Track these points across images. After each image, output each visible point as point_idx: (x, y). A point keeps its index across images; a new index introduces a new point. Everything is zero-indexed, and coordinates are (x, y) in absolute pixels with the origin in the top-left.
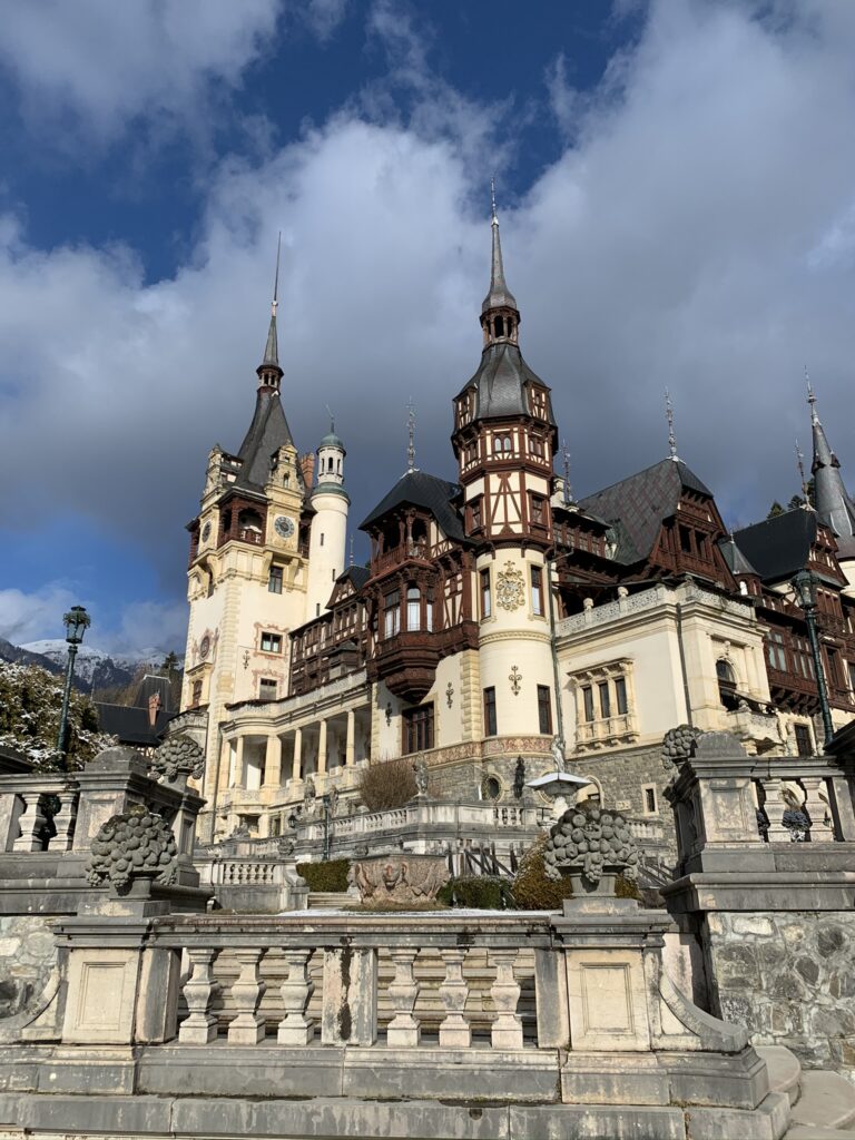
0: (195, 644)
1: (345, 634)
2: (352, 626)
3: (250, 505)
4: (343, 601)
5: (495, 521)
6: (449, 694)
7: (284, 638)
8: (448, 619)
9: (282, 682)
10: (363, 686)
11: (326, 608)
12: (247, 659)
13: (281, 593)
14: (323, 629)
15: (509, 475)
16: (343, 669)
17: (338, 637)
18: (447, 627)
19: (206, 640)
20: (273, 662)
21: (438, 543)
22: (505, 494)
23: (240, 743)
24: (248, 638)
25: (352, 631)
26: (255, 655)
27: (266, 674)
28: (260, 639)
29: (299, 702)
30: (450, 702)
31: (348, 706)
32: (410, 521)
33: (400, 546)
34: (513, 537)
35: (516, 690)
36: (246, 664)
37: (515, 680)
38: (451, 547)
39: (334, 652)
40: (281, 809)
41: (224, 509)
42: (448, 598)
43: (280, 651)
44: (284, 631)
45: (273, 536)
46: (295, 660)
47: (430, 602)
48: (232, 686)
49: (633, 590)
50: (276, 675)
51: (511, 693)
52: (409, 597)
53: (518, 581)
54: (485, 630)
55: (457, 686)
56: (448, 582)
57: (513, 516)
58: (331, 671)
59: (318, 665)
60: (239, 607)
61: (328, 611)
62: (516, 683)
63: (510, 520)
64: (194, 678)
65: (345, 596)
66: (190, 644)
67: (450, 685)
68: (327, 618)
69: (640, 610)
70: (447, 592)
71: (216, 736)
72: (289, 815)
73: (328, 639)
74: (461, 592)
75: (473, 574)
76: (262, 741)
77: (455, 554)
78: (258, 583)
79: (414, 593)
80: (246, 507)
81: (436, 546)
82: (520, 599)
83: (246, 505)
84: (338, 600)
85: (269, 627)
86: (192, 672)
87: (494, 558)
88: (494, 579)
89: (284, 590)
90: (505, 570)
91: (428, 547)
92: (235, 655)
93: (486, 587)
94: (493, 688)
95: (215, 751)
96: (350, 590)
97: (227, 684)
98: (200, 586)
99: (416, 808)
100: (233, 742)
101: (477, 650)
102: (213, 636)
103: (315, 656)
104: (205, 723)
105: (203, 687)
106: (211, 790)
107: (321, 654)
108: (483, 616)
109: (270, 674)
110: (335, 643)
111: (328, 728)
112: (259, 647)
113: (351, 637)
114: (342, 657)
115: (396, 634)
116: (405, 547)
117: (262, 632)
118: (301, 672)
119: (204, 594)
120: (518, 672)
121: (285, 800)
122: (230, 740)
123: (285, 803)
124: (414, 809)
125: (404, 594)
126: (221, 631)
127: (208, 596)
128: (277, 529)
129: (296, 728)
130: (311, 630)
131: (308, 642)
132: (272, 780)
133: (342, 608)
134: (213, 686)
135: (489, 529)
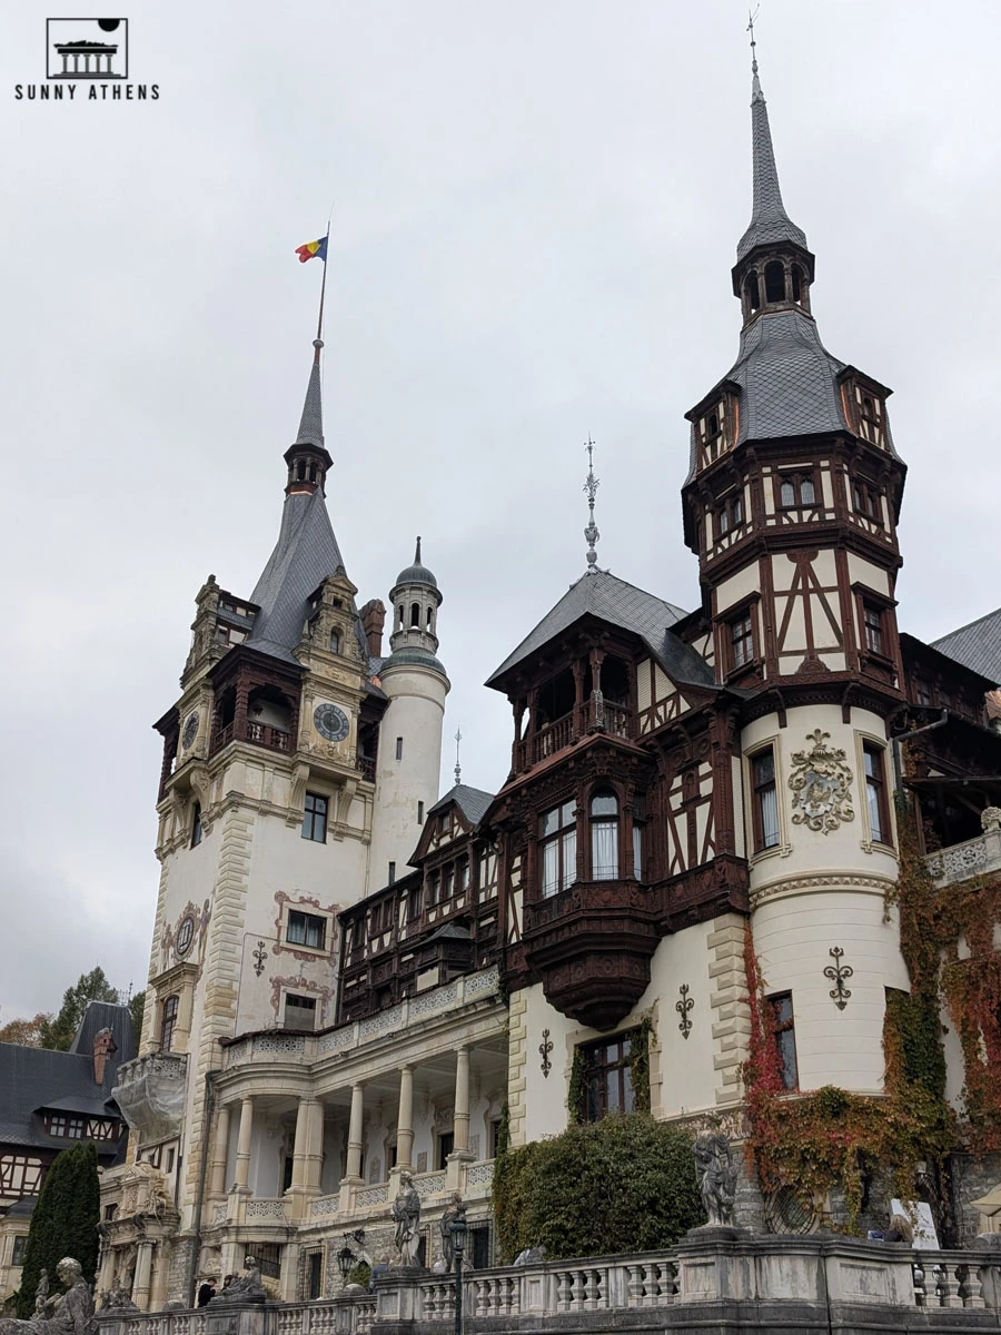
0: (168, 933)
1: (446, 911)
2: (459, 893)
3: (269, 680)
4: (441, 851)
5: (784, 650)
6: (684, 1008)
7: (329, 923)
8: (679, 854)
9: (324, 1001)
10: (490, 999)
11: (409, 864)
12: (261, 957)
13: (324, 842)
14: (403, 904)
15: (814, 556)
16: (442, 974)
17: (432, 917)
18: (677, 871)
19: (188, 922)
20: (309, 964)
21: (655, 705)
22: (806, 593)
23: (246, 1110)
24: (263, 919)
25: (460, 904)
26: (277, 950)
27: (296, 986)
28: (285, 922)
29: (357, 1036)
30: (685, 1026)
31: (454, 1040)
32: (597, 660)
33: (576, 711)
34: (828, 679)
35: (841, 996)
36: (260, 968)
37: (839, 976)
38: (685, 706)
39: (425, 944)
40: (322, 1235)
41: (224, 687)
42: (678, 812)
43: (321, 946)
44: (331, 909)
45: (311, 738)
46: (348, 962)
47: (638, 823)
48: (234, 1006)
50: (314, 990)
51: (831, 1003)
52: (595, 813)
53: (839, 770)
54: (766, 872)
55: (703, 991)
56: (678, 782)
57: (825, 636)
58: (420, 979)
59: (385, 975)
60: (248, 863)
61: (416, 869)
62: (840, 982)
63: (816, 646)
64: (165, 993)
65: (446, 840)
67: (684, 990)
68: (411, 883)
70: (676, 801)
71: (202, 1095)
72: (339, 1247)
73: (412, 921)
74: (708, 798)
75: (735, 761)
76: (285, 1109)
77: (694, 723)
78: (282, 822)
79: (605, 805)
80: (262, 683)
81: (651, 712)
82: (843, 807)
83: (262, 679)
84: (432, 848)
85: (303, 901)
86: (161, 982)
87: (783, 724)
88: (784, 769)
89: (330, 836)
90: (808, 748)
91: (633, 715)
92: (240, 950)
93: (763, 787)
94: (787, 995)
95: (199, 1125)
96: (456, 828)
97: (224, 1001)
98: (178, 828)
99: (709, 1260)
100: (234, 1110)
101: (747, 914)
102: (199, 916)
103: (387, 953)
104: (184, 1073)
105: (181, 1009)
106: (192, 1198)
107: (400, 949)
108: (761, 845)
109: (304, 985)
110: (427, 929)
111: (416, 1085)
112: (283, 937)
113: (457, 914)
114: (440, 953)
115: (569, 886)
116: (586, 711)
117: (291, 911)
118: (359, 984)
119: (183, 841)
120: (843, 962)
121: (331, 1219)
122: (228, 1105)
123: (330, 1224)
124: (703, 1260)
125: (586, 808)
126: (215, 906)
127: (193, 846)
128: (318, 725)
129: (353, 1083)
130: (380, 905)
131: (373, 930)
132: (306, 1182)
133: (439, 864)
134: (198, 1006)
135: (775, 666)
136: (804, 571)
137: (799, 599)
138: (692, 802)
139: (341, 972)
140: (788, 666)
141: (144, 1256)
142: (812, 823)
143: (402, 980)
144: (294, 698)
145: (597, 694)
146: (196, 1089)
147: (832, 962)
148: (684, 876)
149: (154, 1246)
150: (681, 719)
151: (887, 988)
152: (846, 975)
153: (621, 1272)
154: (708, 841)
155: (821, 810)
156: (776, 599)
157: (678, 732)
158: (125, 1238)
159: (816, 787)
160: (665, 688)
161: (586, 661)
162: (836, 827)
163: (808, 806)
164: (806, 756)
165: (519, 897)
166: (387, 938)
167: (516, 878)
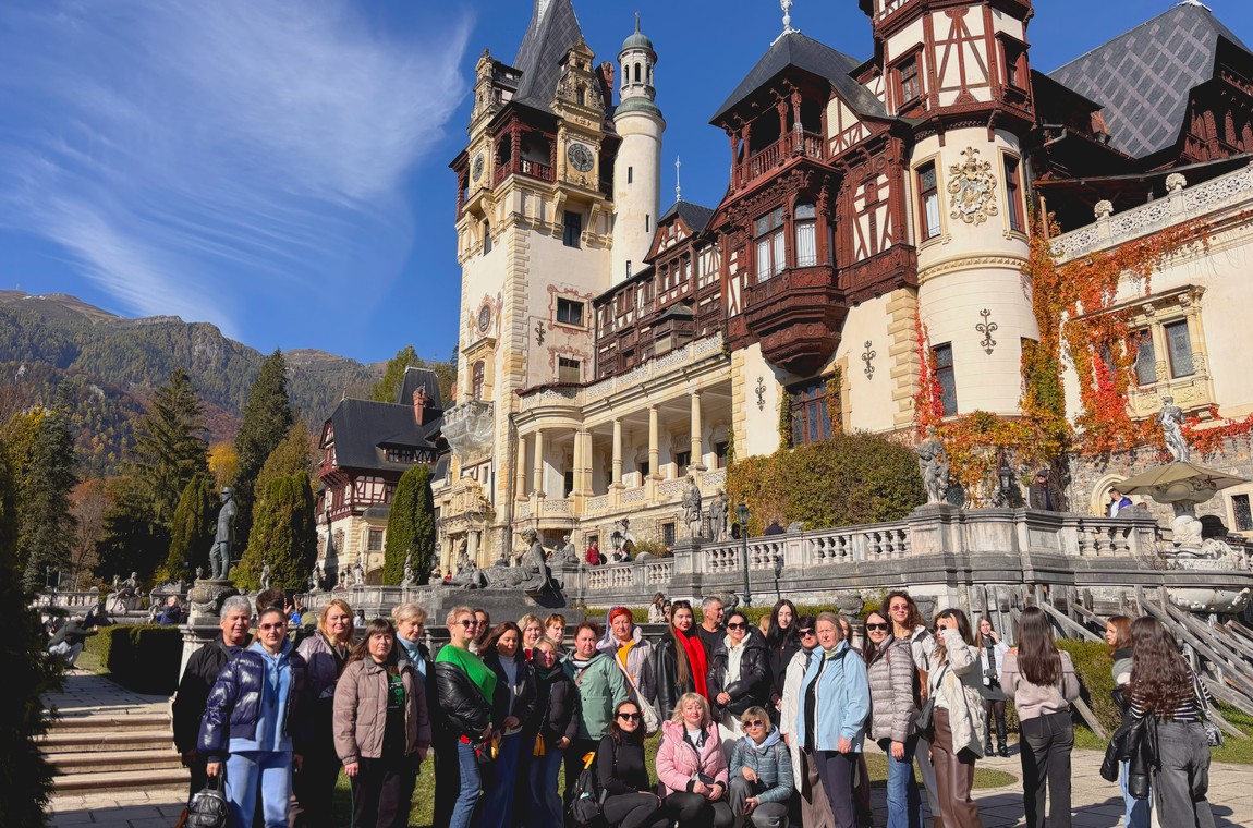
0: (472, 317)
1: (674, 295)
2: (683, 281)
4: (669, 250)
5: (943, 86)
6: (868, 358)
7: (586, 306)
8: (863, 245)
9: (586, 362)
10: (716, 357)
11: (643, 263)
13: (577, 246)
14: (640, 292)
15: (966, 12)
16: (674, 340)
17: (663, 300)
18: (862, 257)
19: (486, 310)
20: (573, 337)
21: (842, 133)
22: (959, 42)
23: (539, 438)
24: (542, 307)
25: (685, 289)
26: (552, 327)
27: (566, 352)
28: (555, 307)
29: (615, 385)
30: (869, 370)
31: (689, 387)
32: (797, 100)
33: (782, 139)
34: (977, 108)
35: (988, 344)
36: (541, 340)
37: (987, 331)
38: (866, 133)
39: (660, 319)
40: (598, 523)
41: (501, 134)
42: (862, 214)
43: (581, 323)
44: (587, 297)
45: (566, 170)
46: (601, 335)
47: (830, 223)
48: (524, 367)
49: (1194, 179)
50: (577, 354)
51: (982, 350)
52: (799, 216)
53: (986, 177)
54: (925, 258)
55: (882, 344)
57: (975, 74)
58: (657, 344)
59: (630, 342)
60: (528, 265)
61: (647, 266)
62: (988, 335)
63: (968, 83)
64: (474, 359)
65: (672, 243)
66: (464, 316)
67: (868, 345)
68: (646, 276)
69: (1216, 208)
70: (860, 205)
71: (506, 430)
72: (610, 532)
73: (648, 303)
74: (885, 202)
75: (906, 173)
76: (566, 438)
77: (874, 145)
78: (550, 234)
79: (803, 212)
80: (529, 130)
81: (839, 138)
82: (989, 206)
83: (529, 127)
84: (661, 249)
85: (567, 291)
86: (469, 351)
87: (942, 144)
88: (943, 176)
89: (583, 244)
90: (963, 161)
91: (822, 141)
92: (526, 327)
93: (927, 192)
94: (947, 346)
95: (505, 450)
96: (679, 234)
97: (518, 363)
98: (473, 240)
99: (933, 526)
100: (530, 438)
101: (915, 288)
102: (495, 304)
103: (631, 327)
104: (492, 414)
105: (485, 371)
106: (504, 500)
107: (639, 324)
108: (925, 236)
109: (571, 351)
110: (660, 308)
111: (660, 420)
112: (555, 317)
113: (682, 297)
114: (671, 325)
115: (780, 272)
116: (790, 139)
117: (559, 299)
118: (610, 349)
119: (478, 250)
120: (990, 319)
121: (603, 512)
122: (524, 437)
123: (604, 515)
124: (928, 527)
125: (791, 213)
126: (506, 297)
127: (485, 254)
128: (571, 161)
129: (614, 419)
130: (623, 293)
131: (619, 311)
132: (583, 486)
133: (667, 260)
134: (498, 367)
135: (935, 98)
136: (958, 25)
137: (954, 47)
138: (871, 207)
139: (596, 342)
140: (947, 100)
141: (472, 539)
142: (966, 217)
143: (642, 346)
144: (552, 140)
145: (798, 126)
146: (501, 425)
147: (982, 320)
148: (867, 261)
149: (479, 534)
150: (863, 143)
151: (1022, 338)
152: (994, 329)
153: (861, 538)
154: (886, 234)
155: (973, 209)
156: (937, 47)
157: (861, 152)
158: (457, 528)
159: (969, 191)
160: (850, 119)
161: (788, 101)
162: (985, 220)
163: (963, 205)
164: (961, 168)
165: (736, 282)
166: (629, 316)
167: (733, 268)
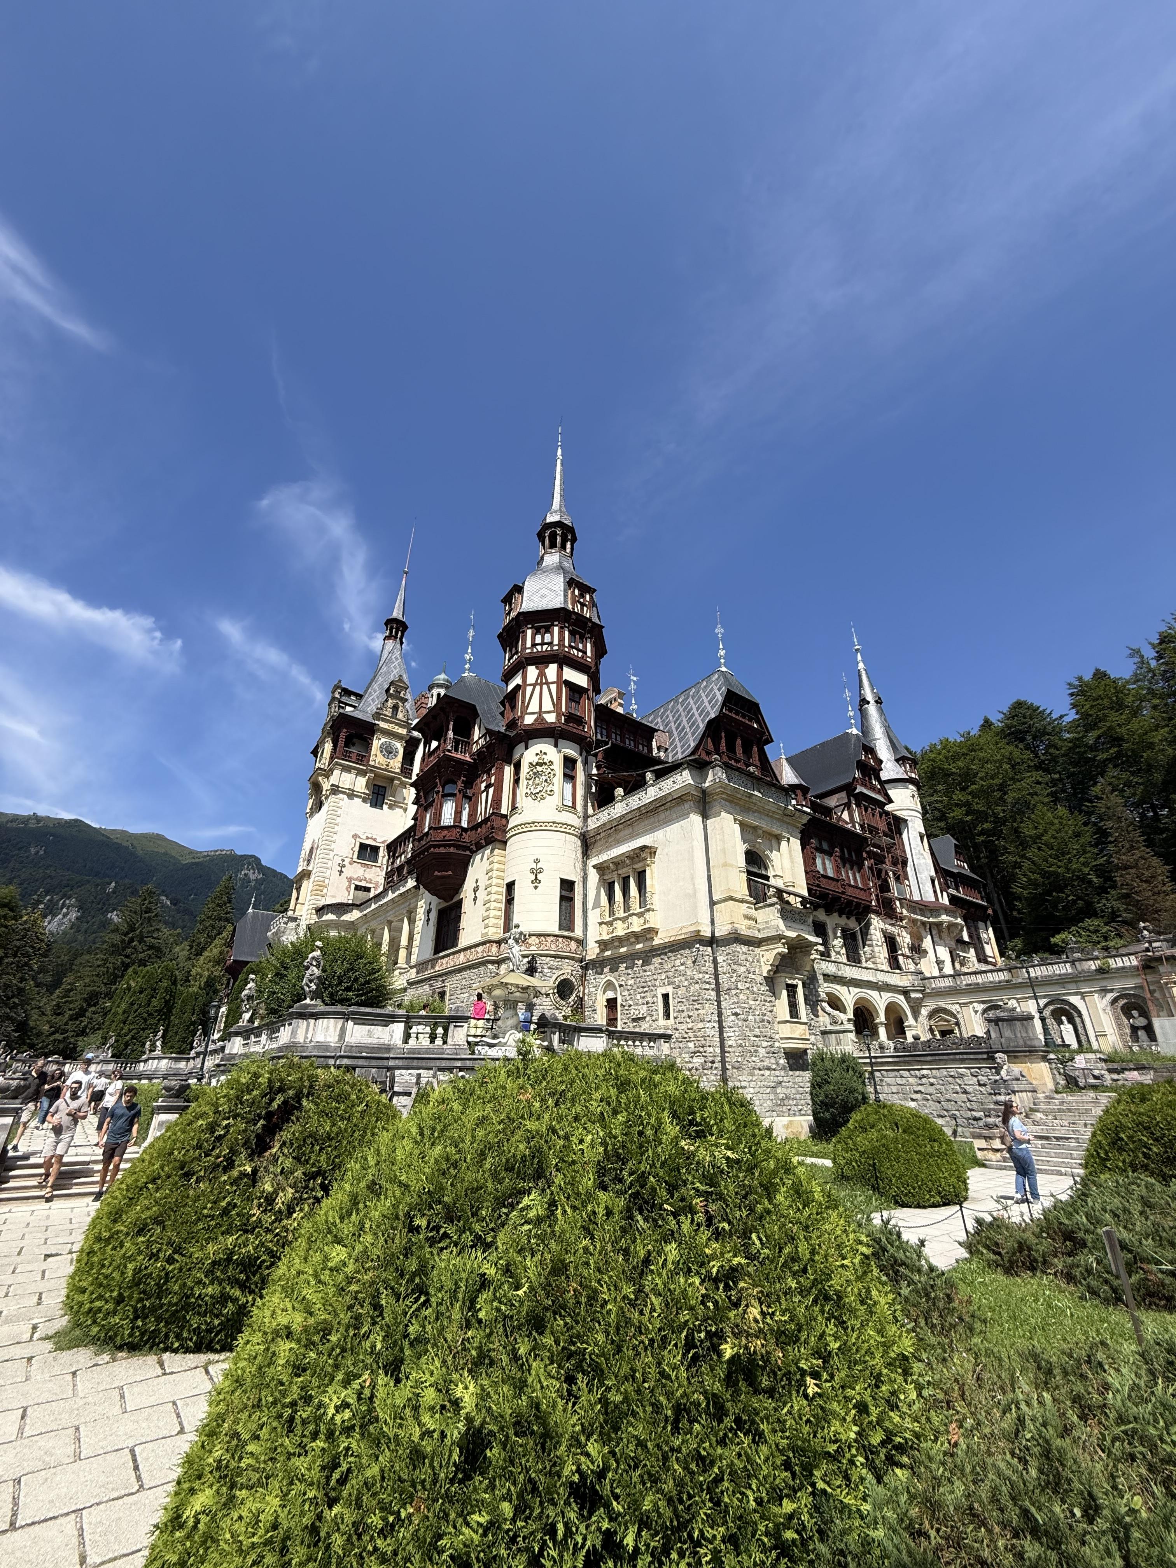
0: (306, 852)
3: (357, 729)
5: (529, 711)
6: (476, 890)
7: (381, 849)
8: (481, 813)
9: (377, 885)
12: (342, 866)
13: (382, 809)
14: (409, 840)
15: (547, 667)
19: (311, 850)
20: (368, 870)
21: (479, 739)
24: (346, 848)
26: (350, 864)
27: (361, 881)
28: (357, 849)
30: (475, 899)
32: (452, 717)
33: (442, 741)
34: (547, 728)
35: (536, 884)
36: (341, 872)
37: (536, 874)
41: (336, 734)
42: (483, 792)
43: (377, 861)
44: (381, 842)
45: (377, 757)
46: (389, 868)
47: (465, 798)
48: (325, 890)
50: (370, 882)
51: (532, 886)
52: (446, 792)
53: (549, 771)
54: (512, 822)
55: (483, 881)
56: (484, 776)
57: (548, 705)
60: (340, 820)
62: (536, 876)
63: (543, 710)
67: (477, 881)
69: (665, 794)
70: (483, 785)
74: (494, 785)
75: (507, 767)
77: (492, 748)
78: (359, 799)
79: (451, 789)
80: (354, 731)
81: (477, 742)
82: (549, 789)
83: (352, 729)
85: (368, 838)
87: (527, 749)
88: (524, 769)
89: (385, 807)
90: (536, 760)
92: (330, 863)
93: (516, 779)
94: (514, 882)
97: (321, 888)
101: (504, 843)
108: (513, 808)
109: (365, 881)
112: (355, 856)
117: (360, 843)
120: (539, 865)
127: (318, 812)
128: (381, 751)
135: (523, 719)
136: (542, 674)
137: (538, 687)
138: (488, 786)
139: (386, 872)
140: (529, 720)
142: (534, 796)
144: (369, 741)
145: (451, 733)
147: (534, 866)
148: (482, 822)
150: (488, 746)
151: (562, 879)
152: (540, 872)
154: (492, 805)
155: (539, 790)
157: (486, 752)
159: (537, 778)
162: (545, 799)
163: (533, 789)
164: (535, 764)
166: (403, 856)
